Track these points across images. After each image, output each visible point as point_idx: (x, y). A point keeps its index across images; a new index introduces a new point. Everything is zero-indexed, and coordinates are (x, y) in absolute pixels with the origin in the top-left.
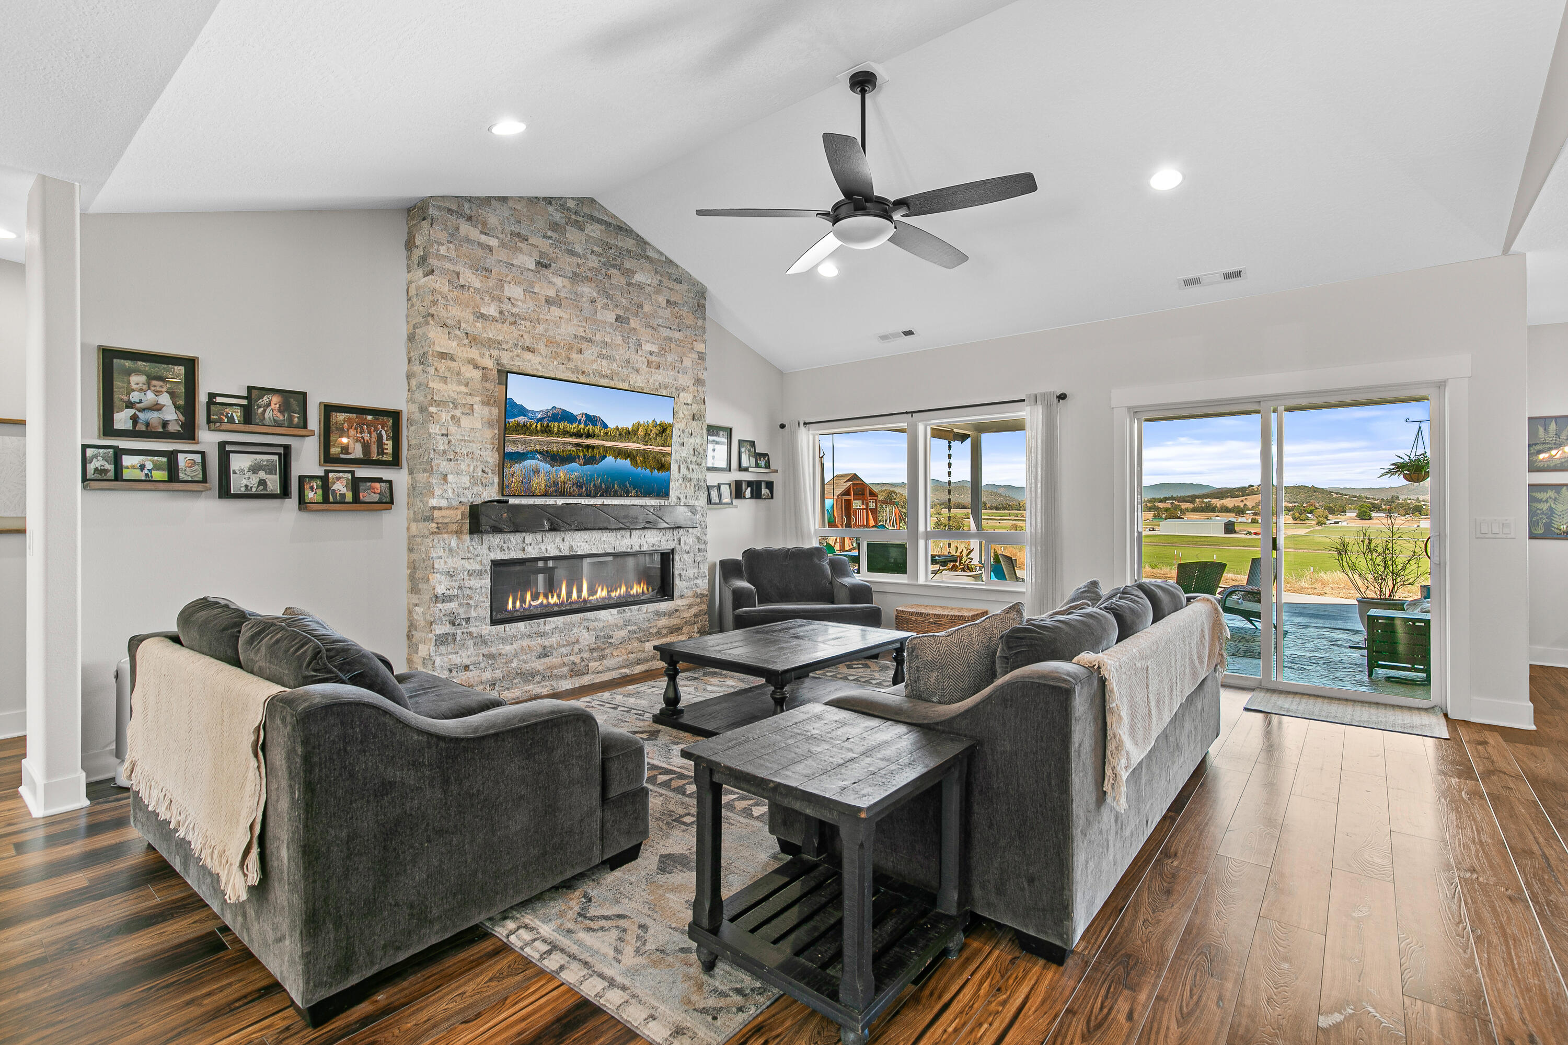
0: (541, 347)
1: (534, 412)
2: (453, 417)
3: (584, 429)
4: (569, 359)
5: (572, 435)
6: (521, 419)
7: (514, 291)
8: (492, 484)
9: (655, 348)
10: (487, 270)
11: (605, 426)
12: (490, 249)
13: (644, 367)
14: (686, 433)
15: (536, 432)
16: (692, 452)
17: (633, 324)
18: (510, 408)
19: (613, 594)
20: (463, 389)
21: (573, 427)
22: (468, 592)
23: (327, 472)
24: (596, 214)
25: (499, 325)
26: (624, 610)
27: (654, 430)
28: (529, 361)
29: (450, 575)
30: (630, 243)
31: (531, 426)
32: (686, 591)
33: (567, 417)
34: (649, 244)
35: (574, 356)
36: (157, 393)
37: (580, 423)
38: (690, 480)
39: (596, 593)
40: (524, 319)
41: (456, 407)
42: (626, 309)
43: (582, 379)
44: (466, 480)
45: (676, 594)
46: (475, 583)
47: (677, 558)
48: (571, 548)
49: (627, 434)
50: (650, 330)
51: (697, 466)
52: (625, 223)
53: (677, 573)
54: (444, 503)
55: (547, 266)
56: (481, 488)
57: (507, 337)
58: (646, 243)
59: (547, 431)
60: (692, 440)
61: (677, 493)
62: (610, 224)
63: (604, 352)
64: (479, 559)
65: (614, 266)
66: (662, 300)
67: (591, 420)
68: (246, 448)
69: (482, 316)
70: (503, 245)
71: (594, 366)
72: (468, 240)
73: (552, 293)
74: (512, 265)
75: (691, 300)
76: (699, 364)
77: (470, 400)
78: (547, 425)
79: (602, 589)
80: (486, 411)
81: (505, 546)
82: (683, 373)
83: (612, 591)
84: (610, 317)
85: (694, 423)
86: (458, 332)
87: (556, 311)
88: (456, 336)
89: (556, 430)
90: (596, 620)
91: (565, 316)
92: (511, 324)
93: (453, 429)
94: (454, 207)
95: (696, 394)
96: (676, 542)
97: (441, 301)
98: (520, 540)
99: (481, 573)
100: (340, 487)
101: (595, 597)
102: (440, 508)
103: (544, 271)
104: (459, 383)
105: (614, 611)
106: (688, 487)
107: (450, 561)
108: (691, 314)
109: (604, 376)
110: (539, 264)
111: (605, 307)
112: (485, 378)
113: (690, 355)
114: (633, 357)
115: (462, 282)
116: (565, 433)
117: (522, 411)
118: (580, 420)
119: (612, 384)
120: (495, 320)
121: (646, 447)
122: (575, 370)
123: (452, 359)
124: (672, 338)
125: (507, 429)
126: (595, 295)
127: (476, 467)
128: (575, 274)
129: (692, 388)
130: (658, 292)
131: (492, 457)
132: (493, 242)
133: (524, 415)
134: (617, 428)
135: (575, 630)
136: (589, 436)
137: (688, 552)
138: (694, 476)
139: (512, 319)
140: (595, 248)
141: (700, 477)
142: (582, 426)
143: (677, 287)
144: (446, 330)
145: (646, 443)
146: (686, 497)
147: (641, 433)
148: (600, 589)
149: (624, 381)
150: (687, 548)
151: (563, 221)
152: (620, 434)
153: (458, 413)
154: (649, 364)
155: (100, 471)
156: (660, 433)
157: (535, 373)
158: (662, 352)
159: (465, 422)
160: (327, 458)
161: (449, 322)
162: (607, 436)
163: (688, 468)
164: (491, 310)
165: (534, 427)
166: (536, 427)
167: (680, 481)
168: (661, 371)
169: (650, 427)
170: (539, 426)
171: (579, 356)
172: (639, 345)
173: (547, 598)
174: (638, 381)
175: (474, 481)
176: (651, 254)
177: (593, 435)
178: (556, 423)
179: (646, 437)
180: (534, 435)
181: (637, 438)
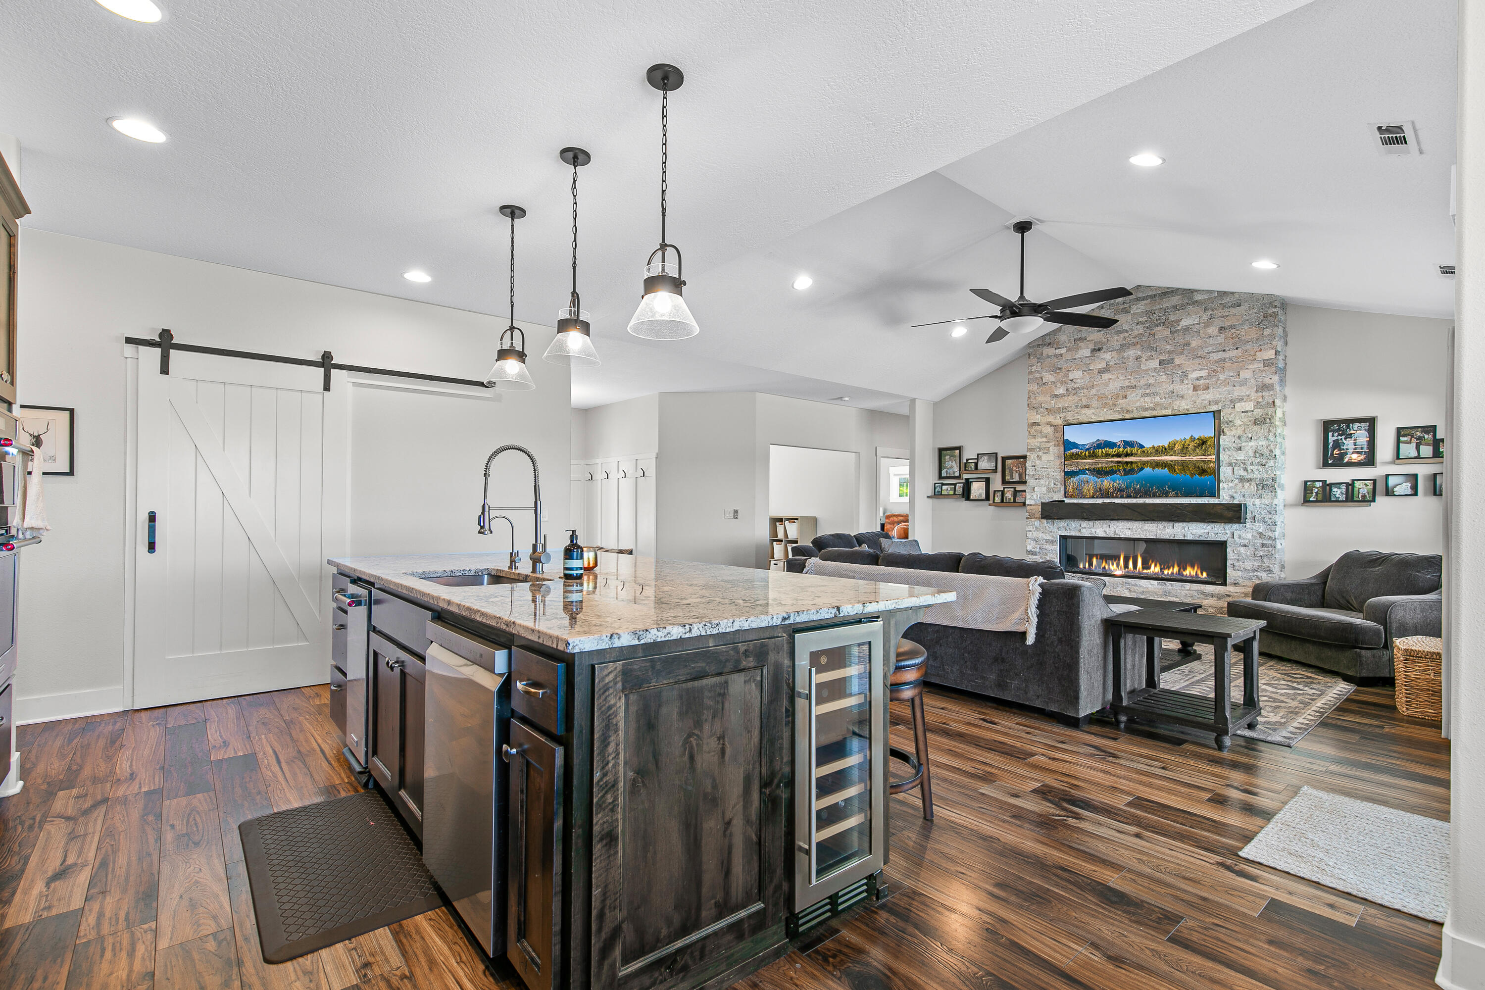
0: (1094, 403)
1: (1083, 445)
2: (1038, 456)
3: (1123, 452)
4: (1115, 405)
5: (1113, 456)
6: (1074, 451)
7: (1077, 374)
8: (1060, 491)
9: (1204, 373)
10: (1059, 369)
11: (1142, 446)
12: (1061, 355)
13: (1191, 392)
14: (1243, 439)
15: (1085, 457)
16: (1251, 454)
17: (1177, 361)
18: (1068, 445)
19: (1166, 572)
20: (1044, 440)
21: (1114, 451)
22: (1045, 551)
23: (1004, 488)
24: (1140, 295)
25: (1066, 398)
26: (1165, 584)
27: (1192, 444)
28: (1085, 414)
29: (1036, 540)
30: (1175, 300)
31: (1081, 453)
32: (1241, 580)
33: (1109, 444)
34: (1196, 291)
35: (1120, 401)
36: (952, 462)
37: (1119, 447)
38: (1249, 480)
39: (1149, 568)
40: (1083, 389)
41: (1040, 451)
42: (1170, 352)
43: (1127, 416)
44: (1044, 489)
45: (1228, 581)
46: (1048, 547)
47: (1229, 550)
48: (1115, 532)
49: (1164, 450)
50: (1198, 361)
51: (1260, 468)
52: (1168, 288)
53: (1229, 562)
54: (1032, 502)
55: (1099, 350)
56: (1054, 494)
57: (1070, 403)
58: (1192, 291)
59: (1093, 455)
60: (1252, 443)
61: (1231, 492)
62: (1155, 295)
63: (1148, 391)
64: (1051, 534)
65: (1157, 325)
66: (1213, 330)
67: (1127, 444)
68: (978, 480)
69: (1056, 396)
70: (1069, 350)
71: (1138, 404)
72: (1048, 357)
73: (1103, 365)
74: (1075, 359)
75: (1254, 315)
76: (1263, 371)
77: (1048, 445)
78: (1093, 452)
79: (1156, 566)
80: (1057, 448)
81: (1067, 528)
82: (1241, 385)
83: (1164, 568)
84: (1155, 364)
85: (1256, 428)
86: (1041, 410)
87: (1106, 376)
88: (1041, 412)
89: (1100, 455)
90: (1136, 585)
91: (1113, 377)
92: (1074, 395)
93: (1038, 462)
94: (1040, 343)
95: (1260, 400)
96: (1229, 534)
97: (1033, 396)
98: (1078, 525)
99: (1052, 542)
100: (1009, 495)
101: (1149, 571)
102: (1031, 505)
103: (1098, 353)
104: (1042, 437)
105: (1155, 582)
106: (1246, 487)
107: (1035, 534)
108: (1254, 329)
109: (1147, 409)
110: (1093, 351)
111: (1151, 358)
112: (1056, 431)
113: (1251, 367)
114: (1178, 387)
115: (1044, 381)
116: (1108, 455)
117: (1075, 445)
118: (1119, 444)
119: (1155, 413)
120: (1063, 395)
121: (1184, 458)
122: (1122, 410)
123: (1038, 424)
124: (1225, 359)
125: (1066, 458)
126: (1139, 353)
127: (1050, 482)
128: (1122, 345)
129: (1253, 395)
130: (1207, 325)
131: (1060, 476)
132: (1063, 351)
133: (1075, 448)
134: (1154, 447)
135: (1119, 589)
136: (1127, 455)
137: (1245, 546)
138: (1257, 475)
139: (1074, 392)
140: (1140, 320)
141: (1265, 476)
142: (1121, 450)
143: (1233, 311)
144: (1036, 410)
145: (1185, 454)
146: (1244, 496)
147: (1177, 447)
148: (1153, 565)
149: (1166, 408)
150: (1246, 542)
151: (1113, 314)
152: (1157, 451)
153: (1040, 453)
154: (1195, 389)
155: (938, 492)
156: (1201, 445)
157: (1090, 420)
158: (1213, 373)
159: (1045, 458)
160: (1004, 482)
161: (1035, 406)
162: (1144, 454)
163: (1246, 470)
164: (1061, 391)
165: (1084, 454)
167: (1237, 481)
168: (1211, 390)
169: (1188, 442)
170: (1087, 453)
171: (1125, 400)
172: (1185, 375)
173: (1109, 565)
174: (1183, 405)
175: (1049, 490)
176: (1198, 297)
177: (1131, 455)
178: (1100, 450)
179: (1184, 450)
180: (1085, 459)
181: (1175, 452)
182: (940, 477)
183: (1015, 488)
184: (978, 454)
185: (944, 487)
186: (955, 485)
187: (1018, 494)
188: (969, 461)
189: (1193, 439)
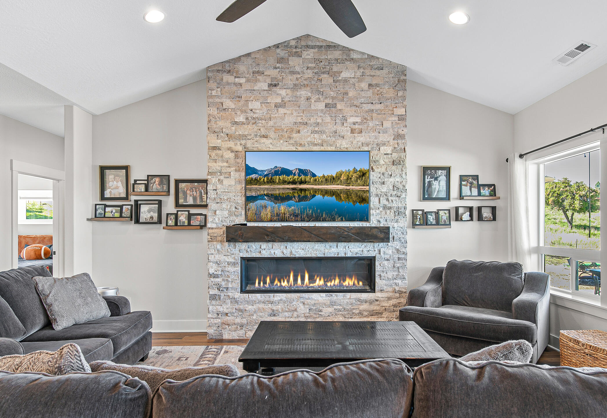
0: (272, 134)
1: (262, 171)
2: (219, 180)
3: (298, 179)
4: (290, 138)
5: (289, 183)
6: (255, 176)
7: (255, 105)
8: (241, 215)
9: (358, 120)
10: (239, 97)
11: (314, 175)
12: (241, 85)
13: (349, 133)
14: (386, 175)
15: (264, 183)
16: (391, 188)
17: (339, 107)
18: (249, 170)
19: (329, 284)
20: (225, 164)
21: (290, 178)
22: (228, 273)
23: (178, 211)
24: (310, 43)
25: (246, 126)
26: (332, 295)
27: (355, 175)
28: (264, 143)
29: (218, 263)
30: (337, 54)
31: (260, 179)
32: (385, 287)
33: (286, 172)
34: (353, 50)
35: (294, 135)
36: (117, 182)
37: (295, 175)
38: (390, 208)
39: (315, 281)
40: (262, 119)
41: (221, 175)
42: (333, 98)
43: (300, 149)
44: (226, 213)
45: (377, 289)
46: (231, 269)
47: (377, 263)
48: (291, 252)
49: (332, 180)
50: (354, 108)
51: (397, 198)
52: (332, 43)
53: (377, 274)
54: (214, 226)
55: (275, 85)
56: (235, 218)
57: (250, 132)
58: (350, 50)
59: (271, 182)
60: (392, 179)
61: (378, 218)
62: (321, 47)
63: (316, 129)
64: (233, 256)
65: (324, 73)
66: (364, 85)
67: (302, 172)
68: (148, 202)
69: (236, 123)
70: (248, 81)
71: (309, 139)
72: (228, 84)
73: (279, 100)
74: (254, 90)
75: (392, 79)
76: (398, 124)
77: (229, 170)
78: (271, 178)
79: (320, 280)
80: (237, 174)
81: (249, 250)
82: (384, 133)
83: (327, 281)
84: (321, 106)
85: (394, 167)
86: (222, 134)
87: (282, 111)
88: (221, 137)
89: (277, 181)
90: (309, 299)
91: (288, 112)
92: (253, 124)
93: (219, 186)
94: (220, 68)
95: (396, 146)
96: (377, 252)
97: (213, 120)
98: (258, 247)
99: (234, 264)
100: (183, 218)
101: (314, 284)
102: (212, 228)
103: (274, 89)
104: (223, 161)
105: (323, 295)
106: (388, 213)
107: (217, 256)
108: (391, 89)
109: (316, 145)
110: (270, 85)
111: (318, 100)
112: (236, 157)
113: (390, 119)
114: (339, 128)
115: (224, 107)
116: (284, 182)
117: (255, 171)
118: (295, 173)
119: (322, 149)
120: (243, 123)
121: (348, 187)
122: (296, 144)
123: (219, 149)
124: (373, 110)
125: (247, 182)
126: (309, 94)
127: (231, 206)
128: (295, 85)
129: (392, 142)
130: (360, 81)
131: (241, 200)
132: (242, 81)
133: (256, 173)
134: (324, 176)
135: (294, 303)
136: (301, 183)
137: (388, 260)
138: (394, 205)
139: (253, 121)
140: (310, 65)
141: (400, 205)
142: (296, 177)
143: (378, 73)
144: (216, 135)
145: (348, 184)
146: (386, 221)
147: (343, 178)
148: (318, 279)
149: (331, 145)
150: (387, 257)
151: (287, 55)
152: (326, 180)
153: (222, 177)
154: (353, 131)
155: (100, 214)
156: (360, 177)
157: (268, 149)
158: (365, 120)
159: (226, 182)
160: (177, 205)
161: (216, 130)
162: (316, 182)
163: (388, 200)
164: (241, 118)
165: (262, 180)
166: (264, 180)
167: (381, 209)
168: (363, 134)
169: (351, 173)
170: (266, 179)
171: (298, 135)
172: (345, 119)
173: (280, 282)
174: (344, 144)
175: (231, 214)
176: (355, 56)
177: (305, 182)
178: (278, 176)
179: (348, 181)
180: (263, 184)
181: (341, 181)
182: (103, 198)
183: (189, 211)
184: (148, 176)
185: (108, 209)
186: (121, 207)
187: (193, 218)
188: (138, 182)
189: (355, 171)
